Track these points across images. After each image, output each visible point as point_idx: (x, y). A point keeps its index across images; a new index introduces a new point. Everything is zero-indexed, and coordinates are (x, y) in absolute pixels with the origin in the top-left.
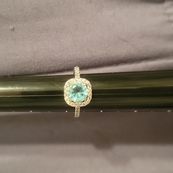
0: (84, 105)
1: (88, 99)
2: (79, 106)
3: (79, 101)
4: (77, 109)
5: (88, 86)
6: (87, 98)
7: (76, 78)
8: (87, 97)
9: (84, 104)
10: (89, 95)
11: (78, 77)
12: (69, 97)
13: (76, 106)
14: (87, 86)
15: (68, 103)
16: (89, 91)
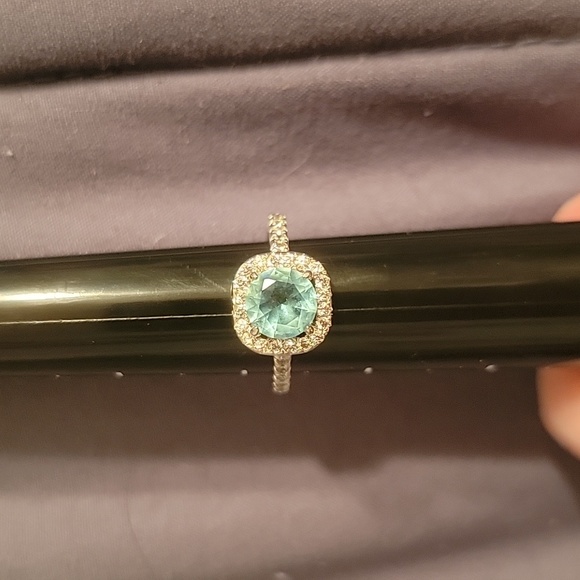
0: (306, 350)
1: (320, 327)
2: (288, 354)
3: (287, 335)
4: (282, 362)
5: (316, 281)
6: (314, 324)
7: (273, 254)
8: (315, 320)
9: (304, 346)
10: (321, 313)
11: (282, 249)
12: (252, 321)
13: (276, 352)
14: (313, 281)
15: (247, 341)
16: (321, 299)
